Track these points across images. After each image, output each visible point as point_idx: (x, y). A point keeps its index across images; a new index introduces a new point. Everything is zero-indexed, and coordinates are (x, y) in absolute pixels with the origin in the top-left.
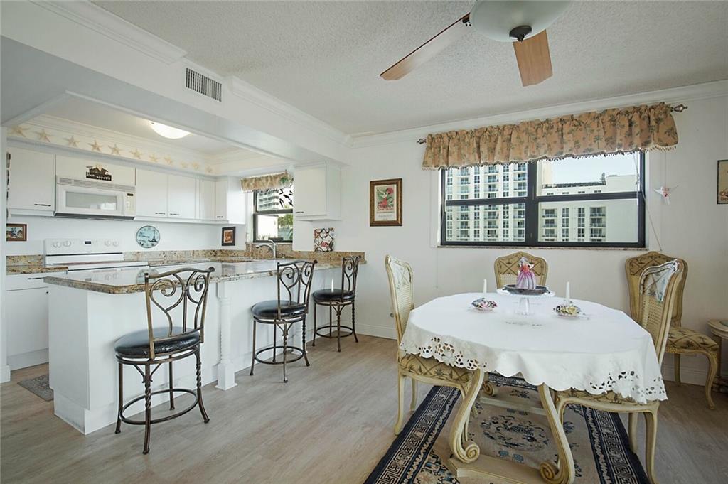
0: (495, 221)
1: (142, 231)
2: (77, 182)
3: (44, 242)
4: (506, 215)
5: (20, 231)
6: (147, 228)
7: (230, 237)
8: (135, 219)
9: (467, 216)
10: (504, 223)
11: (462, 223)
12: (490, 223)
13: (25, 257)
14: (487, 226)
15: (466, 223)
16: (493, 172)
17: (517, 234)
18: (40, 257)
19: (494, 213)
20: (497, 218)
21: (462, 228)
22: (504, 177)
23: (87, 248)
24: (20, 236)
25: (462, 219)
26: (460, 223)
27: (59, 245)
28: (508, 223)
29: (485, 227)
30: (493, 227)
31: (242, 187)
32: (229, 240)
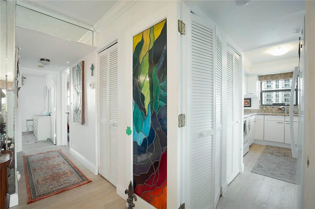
7: (246, 103)
31: (259, 79)
32: (246, 104)
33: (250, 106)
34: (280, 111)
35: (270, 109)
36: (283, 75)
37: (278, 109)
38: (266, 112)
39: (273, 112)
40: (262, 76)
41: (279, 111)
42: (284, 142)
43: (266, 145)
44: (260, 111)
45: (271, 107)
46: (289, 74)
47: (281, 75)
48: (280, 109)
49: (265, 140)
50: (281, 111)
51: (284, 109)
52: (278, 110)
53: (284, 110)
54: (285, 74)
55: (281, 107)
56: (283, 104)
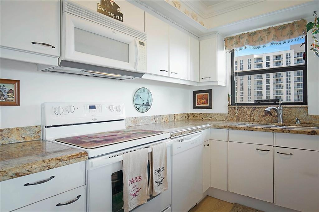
0: (281, 91)
1: (138, 93)
2: (88, 14)
3: (43, 107)
4: (289, 87)
5: (10, 91)
6: (142, 90)
7: (204, 101)
8: (144, 77)
9: (261, 87)
10: (287, 91)
11: (258, 92)
12: (277, 92)
13: (18, 129)
14: (275, 94)
15: (261, 92)
16: (279, 59)
17: (297, 98)
18: (38, 129)
19: (280, 86)
20: (282, 88)
21: (258, 95)
22: (287, 62)
23: (90, 115)
24: (11, 98)
25: (257, 90)
26: (256, 93)
27: (61, 112)
28: (290, 91)
29: (274, 94)
30: (280, 94)
31: (226, 46)
32: (203, 103)
33: (210, 107)
34: (268, 117)
35: (249, 113)
36: (273, 33)
37: (264, 114)
38: (240, 119)
39: (254, 120)
40: (232, 38)
41: (266, 117)
42: (272, 201)
43: (234, 202)
44: (230, 118)
45: (251, 109)
46: (288, 29)
47: (269, 33)
48: (267, 113)
49: (230, 190)
50: (270, 118)
51: (276, 114)
52: (263, 116)
53: (277, 116)
54: (278, 29)
55: (269, 108)
56: (275, 102)
